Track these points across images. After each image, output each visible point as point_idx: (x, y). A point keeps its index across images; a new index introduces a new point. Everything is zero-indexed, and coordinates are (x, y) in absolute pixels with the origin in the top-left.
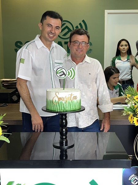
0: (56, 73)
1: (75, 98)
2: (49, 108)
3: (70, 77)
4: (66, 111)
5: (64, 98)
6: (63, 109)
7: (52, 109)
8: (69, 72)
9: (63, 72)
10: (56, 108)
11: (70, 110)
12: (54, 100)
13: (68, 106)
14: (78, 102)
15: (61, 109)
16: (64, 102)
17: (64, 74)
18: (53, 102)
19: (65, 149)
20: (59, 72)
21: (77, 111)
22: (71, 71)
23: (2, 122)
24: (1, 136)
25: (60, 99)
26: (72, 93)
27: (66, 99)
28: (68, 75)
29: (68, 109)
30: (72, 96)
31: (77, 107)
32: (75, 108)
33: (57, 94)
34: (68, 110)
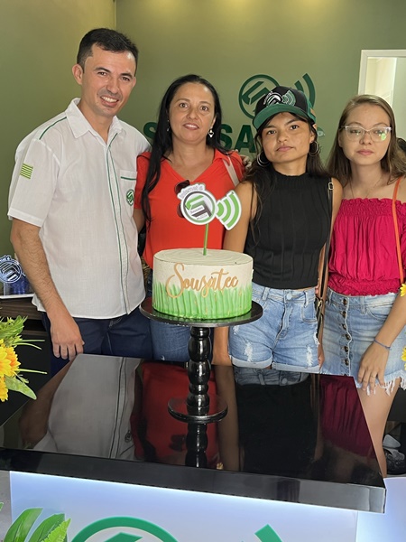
1: (232, 284)
5: (197, 281)
6: (194, 312)
7: (166, 309)
11: (214, 317)
12: (170, 285)
15: (188, 312)
16: (197, 293)
18: (166, 291)
27: (203, 285)
28: (218, 217)
30: (224, 278)
33: (179, 268)
34: (209, 317)
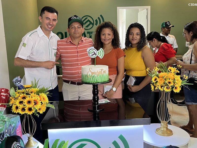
0: (89, 53)
1: (105, 72)
2: (85, 81)
3: (100, 56)
4: (98, 83)
5: (96, 72)
6: (95, 81)
7: (87, 81)
8: (98, 52)
9: (94, 52)
10: (90, 80)
11: (101, 82)
12: (88, 75)
13: (99, 79)
14: (107, 76)
16: (96, 76)
17: (95, 54)
18: (87, 76)
19: (97, 113)
20: (91, 52)
21: (106, 82)
22: (100, 51)
23: (48, 93)
24: (48, 104)
25: (93, 73)
26: (102, 68)
27: (97, 73)
28: (98, 55)
29: (100, 80)
31: (106, 79)
32: (105, 80)
33: (91, 69)
